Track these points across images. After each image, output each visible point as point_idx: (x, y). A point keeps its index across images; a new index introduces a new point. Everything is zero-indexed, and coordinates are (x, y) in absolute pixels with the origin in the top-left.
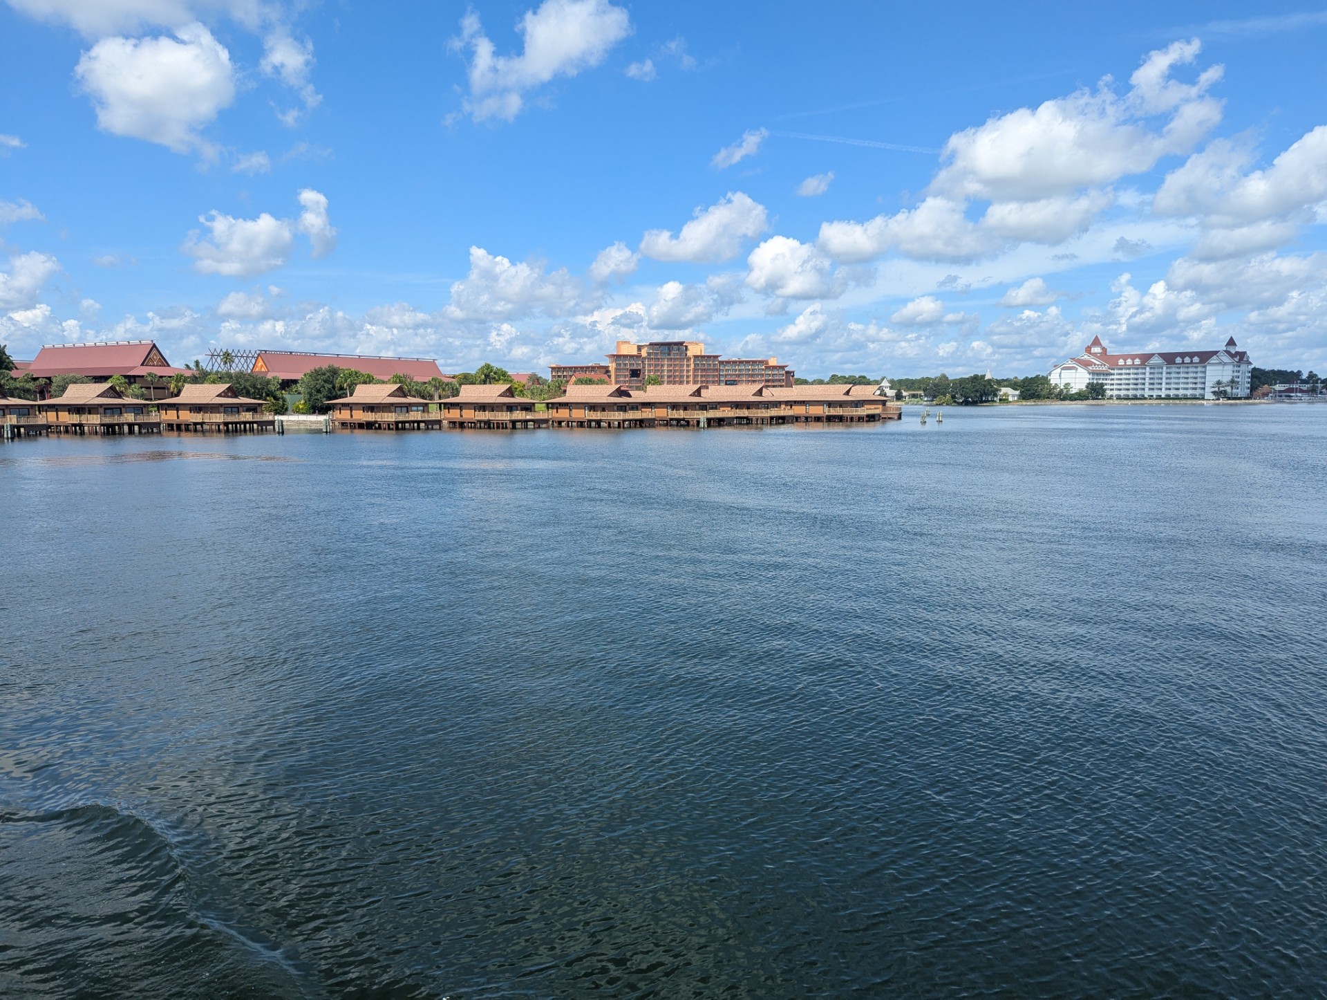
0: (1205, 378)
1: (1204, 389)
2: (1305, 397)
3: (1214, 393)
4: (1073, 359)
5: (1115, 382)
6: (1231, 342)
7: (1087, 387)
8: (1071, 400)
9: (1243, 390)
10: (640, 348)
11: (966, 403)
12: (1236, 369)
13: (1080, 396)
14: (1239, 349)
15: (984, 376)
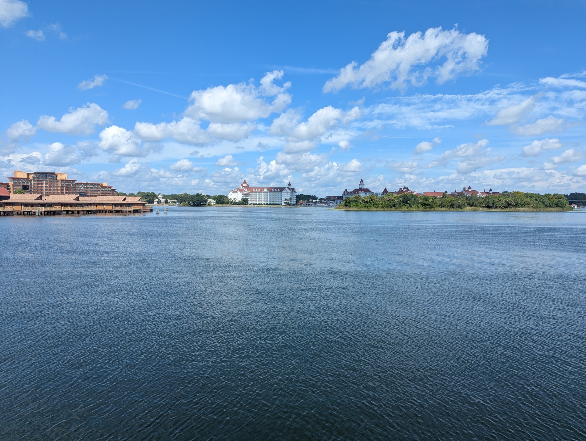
0: (281, 197)
1: (281, 201)
2: (314, 205)
3: (285, 203)
4: (237, 188)
5: (252, 198)
6: (290, 184)
7: (242, 200)
8: (236, 205)
9: (294, 202)
10: (28, 175)
11: (194, 205)
12: (291, 194)
13: (239, 203)
14: (292, 187)
15: (201, 194)
